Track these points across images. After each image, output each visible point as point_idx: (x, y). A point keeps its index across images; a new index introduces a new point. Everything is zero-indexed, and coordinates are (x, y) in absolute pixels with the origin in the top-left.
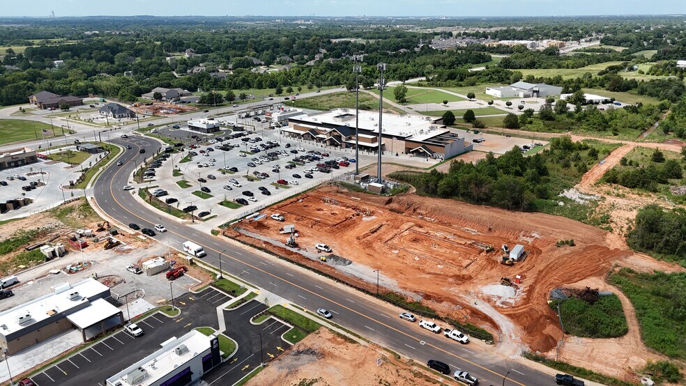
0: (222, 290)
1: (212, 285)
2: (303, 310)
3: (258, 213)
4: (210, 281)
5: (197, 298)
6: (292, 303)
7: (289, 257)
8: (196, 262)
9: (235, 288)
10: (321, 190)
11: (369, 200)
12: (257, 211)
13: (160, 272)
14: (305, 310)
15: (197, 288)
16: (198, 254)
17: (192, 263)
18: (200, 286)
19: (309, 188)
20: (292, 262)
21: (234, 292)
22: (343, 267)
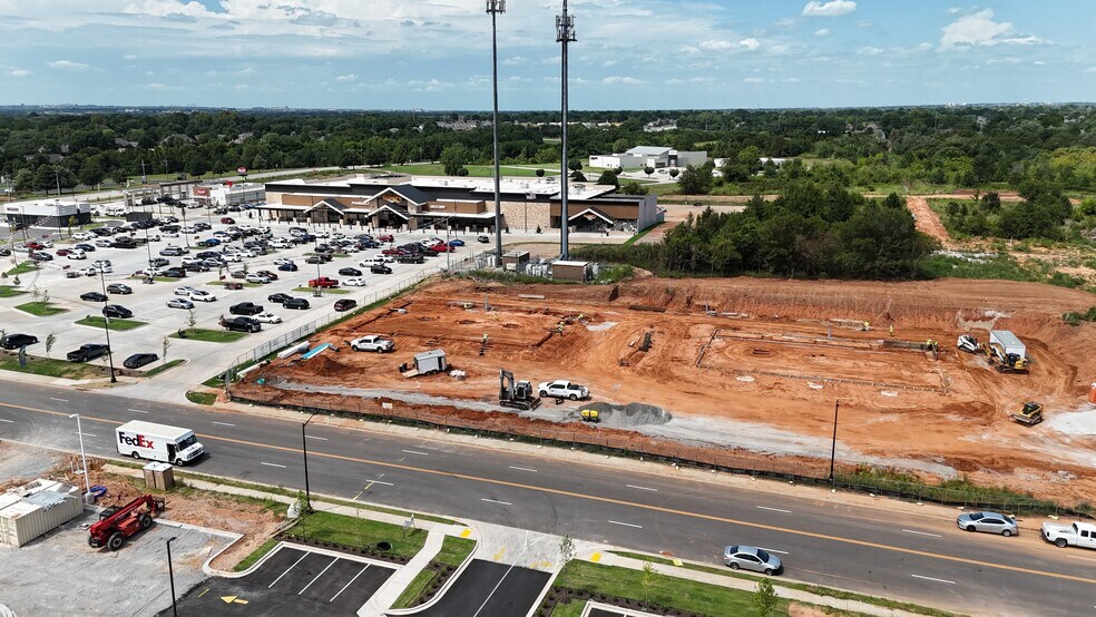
0: (335, 547)
1: (289, 539)
2: (671, 563)
3: (305, 344)
4: (272, 528)
5: (255, 594)
6: (612, 548)
7: (483, 426)
8: (187, 481)
9: (381, 536)
10: (433, 289)
11: (564, 296)
12: (301, 340)
13: (52, 532)
14: (678, 561)
15: (234, 559)
16: (183, 455)
17: (172, 484)
18: (245, 552)
19: (402, 287)
20: (501, 436)
21: (384, 546)
22: (659, 427)
